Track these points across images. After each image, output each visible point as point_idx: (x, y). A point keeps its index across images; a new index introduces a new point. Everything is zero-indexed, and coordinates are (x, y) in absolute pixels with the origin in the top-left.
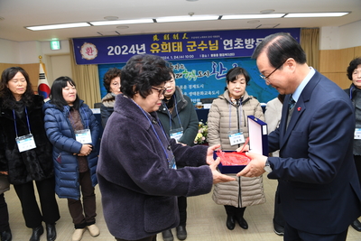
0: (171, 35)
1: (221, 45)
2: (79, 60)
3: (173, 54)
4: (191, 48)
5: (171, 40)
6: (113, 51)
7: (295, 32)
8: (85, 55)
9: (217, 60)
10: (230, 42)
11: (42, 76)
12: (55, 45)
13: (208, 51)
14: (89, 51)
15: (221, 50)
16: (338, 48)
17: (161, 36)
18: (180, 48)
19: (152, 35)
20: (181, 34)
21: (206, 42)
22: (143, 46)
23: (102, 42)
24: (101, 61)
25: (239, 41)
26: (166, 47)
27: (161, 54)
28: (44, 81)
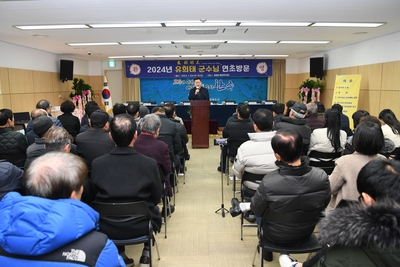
0: (189, 61)
1: (221, 69)
2: (128, 75)
3: (190, 73)
4: (201, 70)
5: (189, 64)
6: (151, 70)
7: (269, 62)
8: (133, 72)
9: (219, 78)
10: (227, 67)
11: (105, 84)
12: (112, 64)
13: (212, 73)
14: (135, 69)
15: (221, 72)
16: (297, 72)
17: (182, 61)
18: (194, 70)
19: (177, 61)
20: (195, 61)
21: (211, 66)
22: (171, 68)
23: (144, 64)
24: (143, 76)
25: (232, 66)
26: (185, 69)
27: (182, 73)
28: (107, 88)
